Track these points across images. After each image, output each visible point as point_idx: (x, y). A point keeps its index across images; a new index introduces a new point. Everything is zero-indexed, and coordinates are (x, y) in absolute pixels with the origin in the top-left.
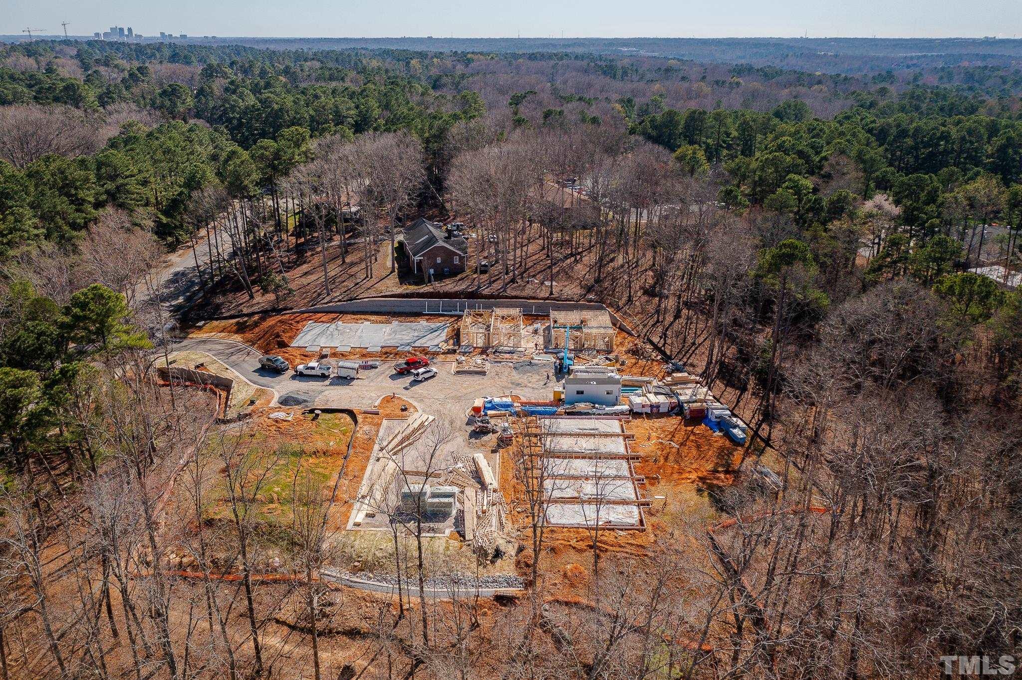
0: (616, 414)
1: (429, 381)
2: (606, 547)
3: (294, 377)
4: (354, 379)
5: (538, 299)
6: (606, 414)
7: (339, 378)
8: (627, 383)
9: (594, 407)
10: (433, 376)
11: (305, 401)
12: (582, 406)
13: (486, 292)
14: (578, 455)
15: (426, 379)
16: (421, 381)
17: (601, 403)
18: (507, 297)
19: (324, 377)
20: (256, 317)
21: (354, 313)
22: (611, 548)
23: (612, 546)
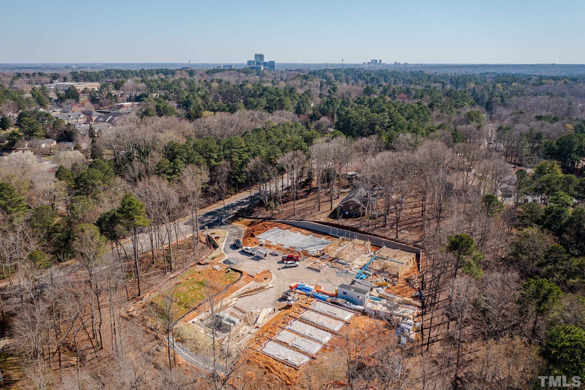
0: (355, 310)
1: (292, 268)
2: (272, 370)
3: (240, 252)
4: (262, 258)
5: (387, 239)
6: (351, 309)
7: (257, 256)
8: (381, 296)
9: (346, 303)
10: (296, 266)
11: (232, 263)
12: (339, 300)
13: (362, 229)
14: (312, 324)
15: (291, 267)
16: (288, 267)
17: (351, 302)
18: (371, 234)
19: (251, 254)
20: (260, 220)
21: (298, 227)
22: (274, 372)
23: (276, 371)
